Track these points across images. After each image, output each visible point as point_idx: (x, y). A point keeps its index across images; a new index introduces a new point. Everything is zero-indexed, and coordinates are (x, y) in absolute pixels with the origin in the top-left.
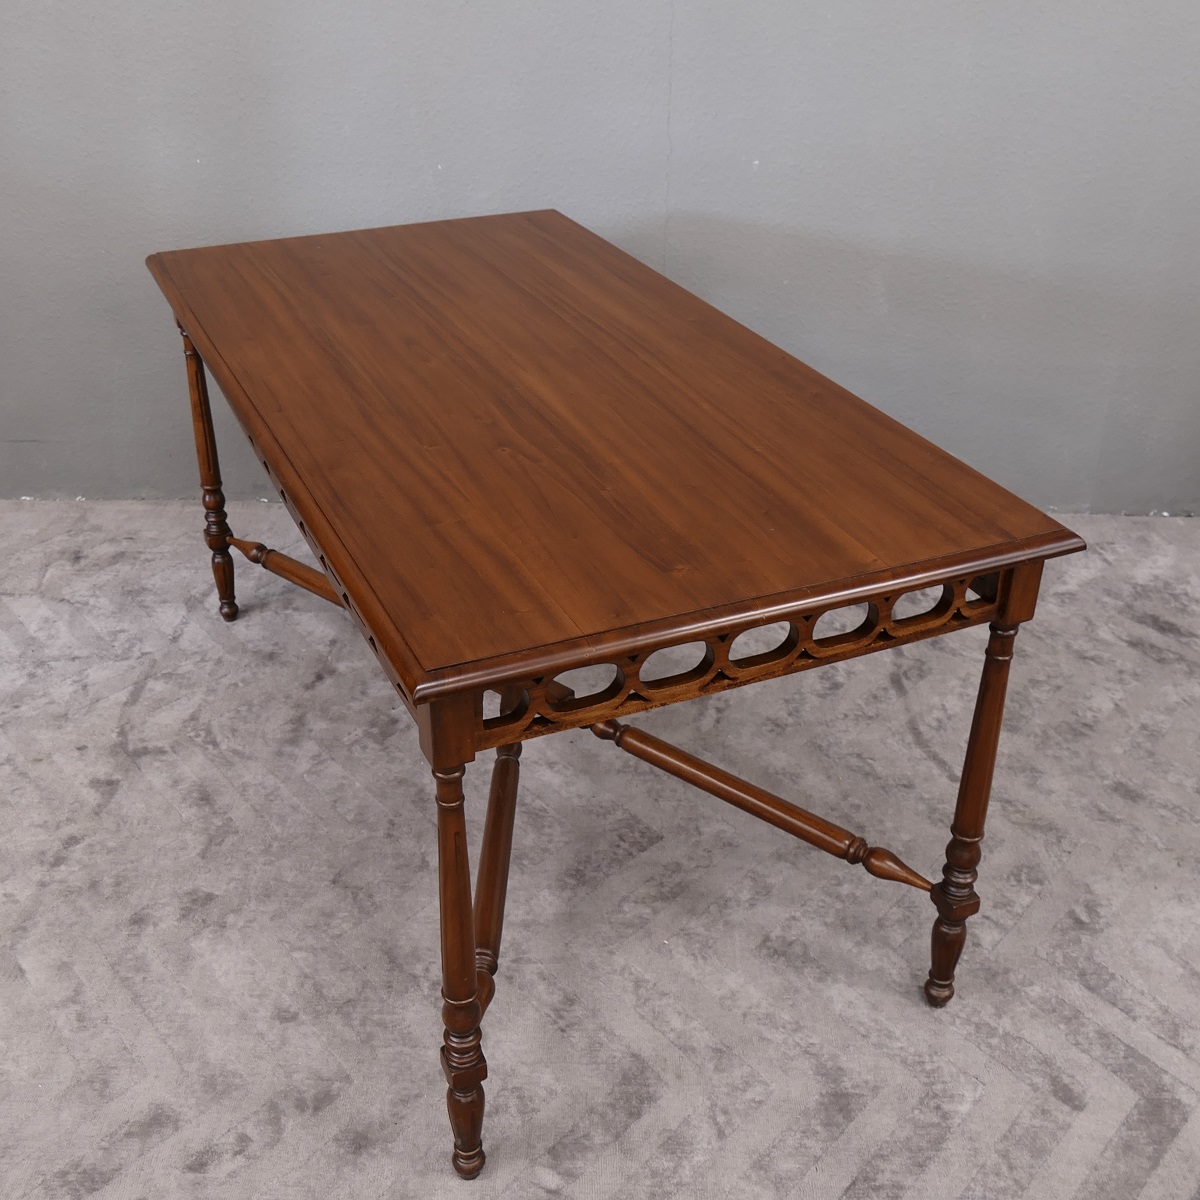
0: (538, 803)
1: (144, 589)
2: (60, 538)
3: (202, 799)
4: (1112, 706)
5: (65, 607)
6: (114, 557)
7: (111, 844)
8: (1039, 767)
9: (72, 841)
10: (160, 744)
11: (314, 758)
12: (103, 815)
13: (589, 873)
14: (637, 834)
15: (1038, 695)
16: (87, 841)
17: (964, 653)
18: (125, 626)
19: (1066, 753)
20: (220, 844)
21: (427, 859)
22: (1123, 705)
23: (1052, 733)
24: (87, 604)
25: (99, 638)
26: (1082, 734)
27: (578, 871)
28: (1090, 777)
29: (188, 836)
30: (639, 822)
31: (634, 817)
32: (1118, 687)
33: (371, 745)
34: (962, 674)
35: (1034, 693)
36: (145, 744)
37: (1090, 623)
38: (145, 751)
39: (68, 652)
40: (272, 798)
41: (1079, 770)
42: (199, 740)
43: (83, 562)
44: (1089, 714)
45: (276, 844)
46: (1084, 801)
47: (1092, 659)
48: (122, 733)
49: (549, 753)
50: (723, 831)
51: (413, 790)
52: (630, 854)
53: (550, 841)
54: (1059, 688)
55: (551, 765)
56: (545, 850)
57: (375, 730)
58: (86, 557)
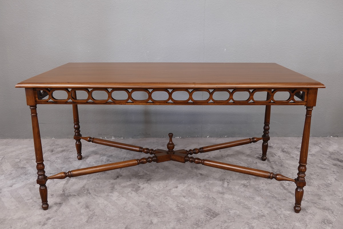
0: (182, 206)
1: (70, 158)
2: (48, 147)
3: (86, 207)
4: (334, 179)
5: (49, 162)
6: (62, 151)
7: (60, 219)
8: (320, 194)
9: (49, 219)
10: (74, 194)
11: (118, 196)
12: (58, 212)
13: (200, 224)
14: (212, 213)
15: (313, 177)
16: (53, 219)
17: (290, 168)
18: (65, 166)
19: (326, 191)
20: (92, 219)
21: (152, 221)
22: (337, 179)
23: (320, 186)
24: (55, 161)
25: (58, 169)
26: (329, 186)
27: (196, 223)
28: (335, 196)
29: (82, 217)
30: (212, 210)
31: (210, 209)
32: (334, 175)
33: (133, 193)
34: (291, 173)
35: (312, 177)
36: (70, 194)
37: (321, 160)
38: (70, 195)
39: (49, 172)
40: (106, 206)
41: (332, 195)
42: (85, 192)
43: (54, 152)
44: (329, 181)
45: (108, 218)
46: (336, 202)
47: (325, 168)
48: (64, 191)
49: (183, 194)
50: (236, 212)
51: (146, 204)
52: (211, 219)
53: (187, 216)
54: (318, 175)
55: (184, 197)
56: (186, 218)
57: (134, 189)
58: (55, 151)
